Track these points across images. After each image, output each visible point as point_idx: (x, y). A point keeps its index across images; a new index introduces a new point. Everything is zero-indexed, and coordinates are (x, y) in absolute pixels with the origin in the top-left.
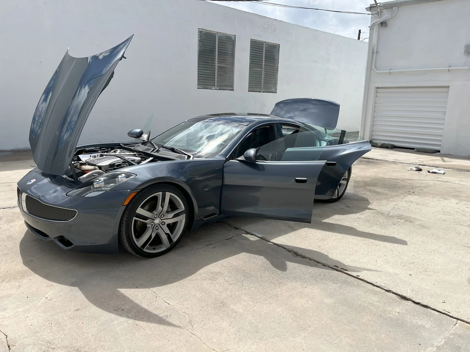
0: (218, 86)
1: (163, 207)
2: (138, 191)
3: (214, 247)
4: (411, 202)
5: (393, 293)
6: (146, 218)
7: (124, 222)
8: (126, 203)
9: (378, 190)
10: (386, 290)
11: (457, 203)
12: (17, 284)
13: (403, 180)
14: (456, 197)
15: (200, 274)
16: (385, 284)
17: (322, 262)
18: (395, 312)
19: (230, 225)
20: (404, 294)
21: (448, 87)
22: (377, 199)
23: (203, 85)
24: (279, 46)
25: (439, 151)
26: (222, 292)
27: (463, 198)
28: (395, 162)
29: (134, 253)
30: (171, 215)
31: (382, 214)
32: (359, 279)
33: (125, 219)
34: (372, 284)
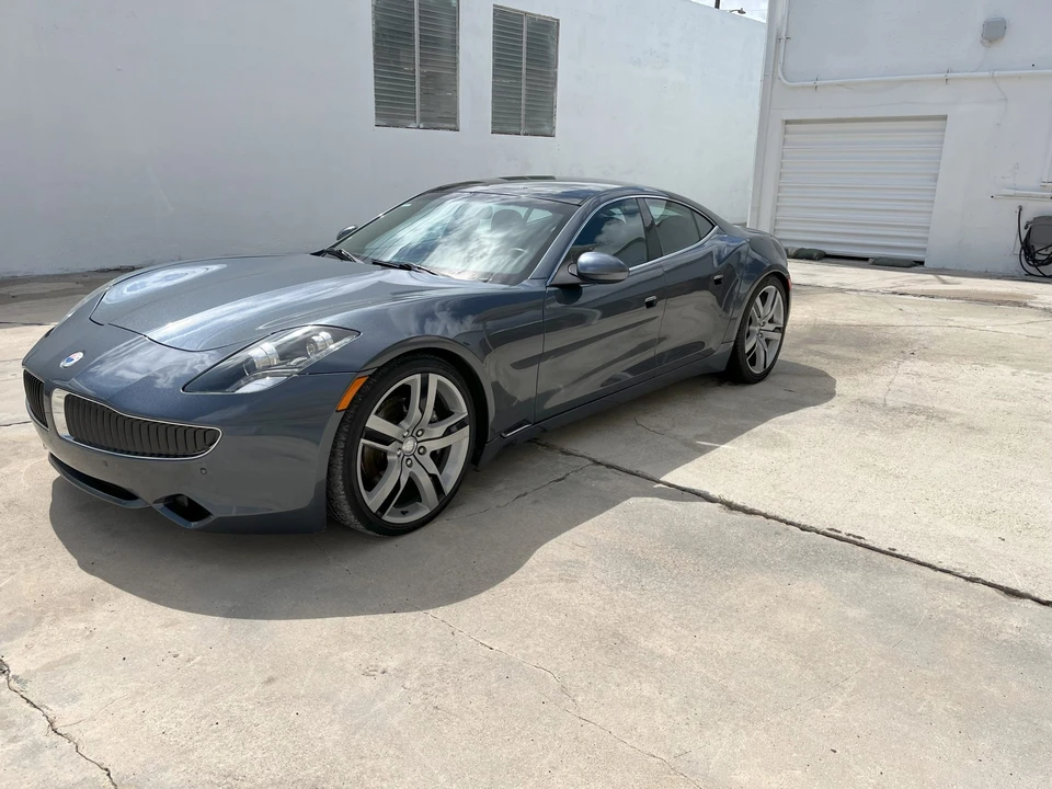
0: (422, 120)
1: (422, 411)
2: (371, 372)
3: (536, 502)
4: (919, 375)
5: (985, 583)
6: (387, 440)
7: (340, 453)
8: (344, 404)
9: (837, 351)
10: (967, 579)
11: (1013, 374)
12: (82, 626)
13: (877, 327)
14: (1004, 359)
15: (532, 570)
16: (959, 564)
17: (796, 521)
18: (1011, 627)
19: (549, 447)
20: (1013, 586)
21: (945, 118)
22: (844, 373)
23: (387, 116)
24: (558, 24)
25: (922, 263)
26: (604, 609)
27: (1020, 363)
28: (839, 290)
29: (360, 527)
30: (440, 430)
31: (872, 404)
32: (898, 556)
33: (341, 445)
34: (929, 566)
